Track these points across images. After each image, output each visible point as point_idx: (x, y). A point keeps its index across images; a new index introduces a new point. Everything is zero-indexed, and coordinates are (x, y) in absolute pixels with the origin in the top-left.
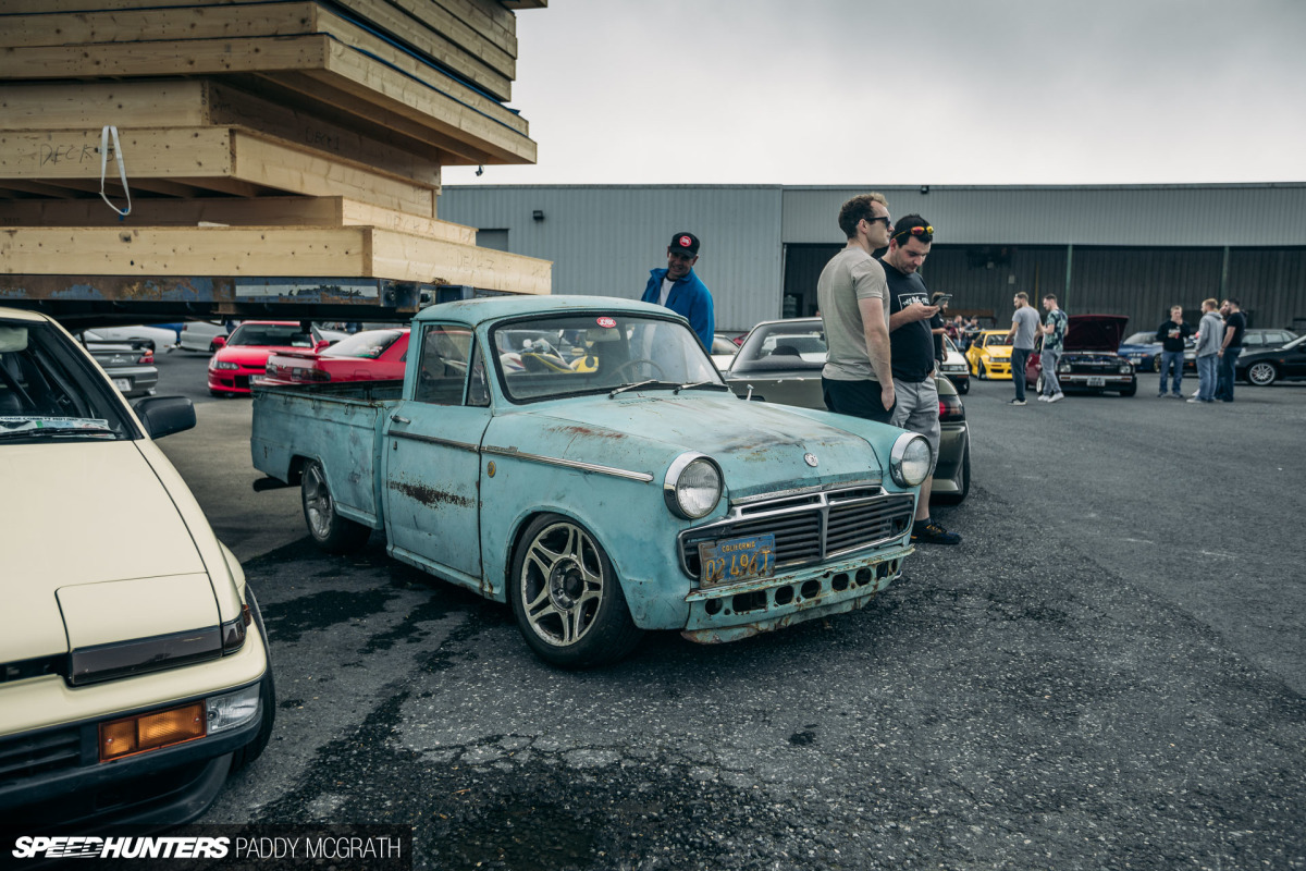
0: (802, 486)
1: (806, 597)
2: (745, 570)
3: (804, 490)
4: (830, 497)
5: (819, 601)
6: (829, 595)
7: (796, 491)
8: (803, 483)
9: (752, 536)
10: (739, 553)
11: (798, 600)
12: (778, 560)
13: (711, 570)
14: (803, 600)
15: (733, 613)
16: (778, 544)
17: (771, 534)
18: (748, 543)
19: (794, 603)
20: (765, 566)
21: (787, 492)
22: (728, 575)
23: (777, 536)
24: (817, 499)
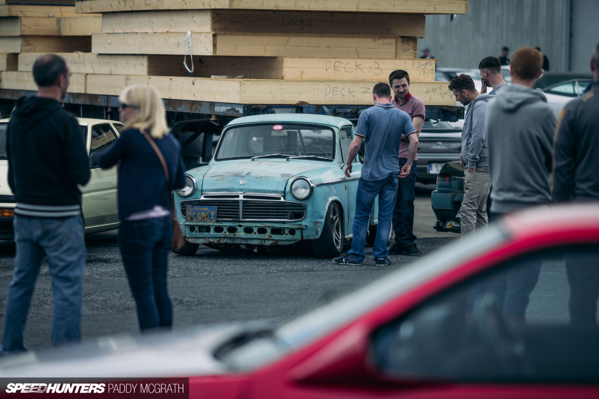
0: (233, 191)
1: (229, 232)
2: (204, 218)
3: (233, 193)
4: (244, 197)
5: (235, 235)
6: (241, 233)
7: (230, 193)
8: (234, 190)
9: (208, 206)
10: (201, 211)
11: (225, 233)
12: (218, 217)
13: (189, 216)
14: (227, 233)
15: (198, 233)
16: (218, 211)
17: (216, 207)
18: (205, 209)
19: (223, 233)
20: (212, 218)
21: (226, 192)
22: (197, 219)
23: (218, 208)
24: (238, 197)
